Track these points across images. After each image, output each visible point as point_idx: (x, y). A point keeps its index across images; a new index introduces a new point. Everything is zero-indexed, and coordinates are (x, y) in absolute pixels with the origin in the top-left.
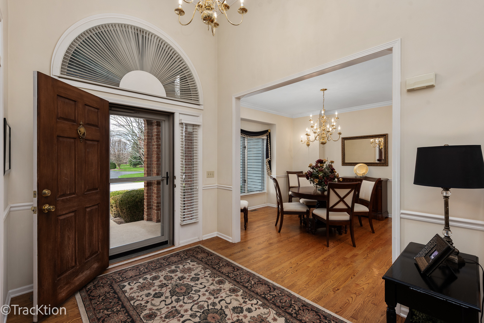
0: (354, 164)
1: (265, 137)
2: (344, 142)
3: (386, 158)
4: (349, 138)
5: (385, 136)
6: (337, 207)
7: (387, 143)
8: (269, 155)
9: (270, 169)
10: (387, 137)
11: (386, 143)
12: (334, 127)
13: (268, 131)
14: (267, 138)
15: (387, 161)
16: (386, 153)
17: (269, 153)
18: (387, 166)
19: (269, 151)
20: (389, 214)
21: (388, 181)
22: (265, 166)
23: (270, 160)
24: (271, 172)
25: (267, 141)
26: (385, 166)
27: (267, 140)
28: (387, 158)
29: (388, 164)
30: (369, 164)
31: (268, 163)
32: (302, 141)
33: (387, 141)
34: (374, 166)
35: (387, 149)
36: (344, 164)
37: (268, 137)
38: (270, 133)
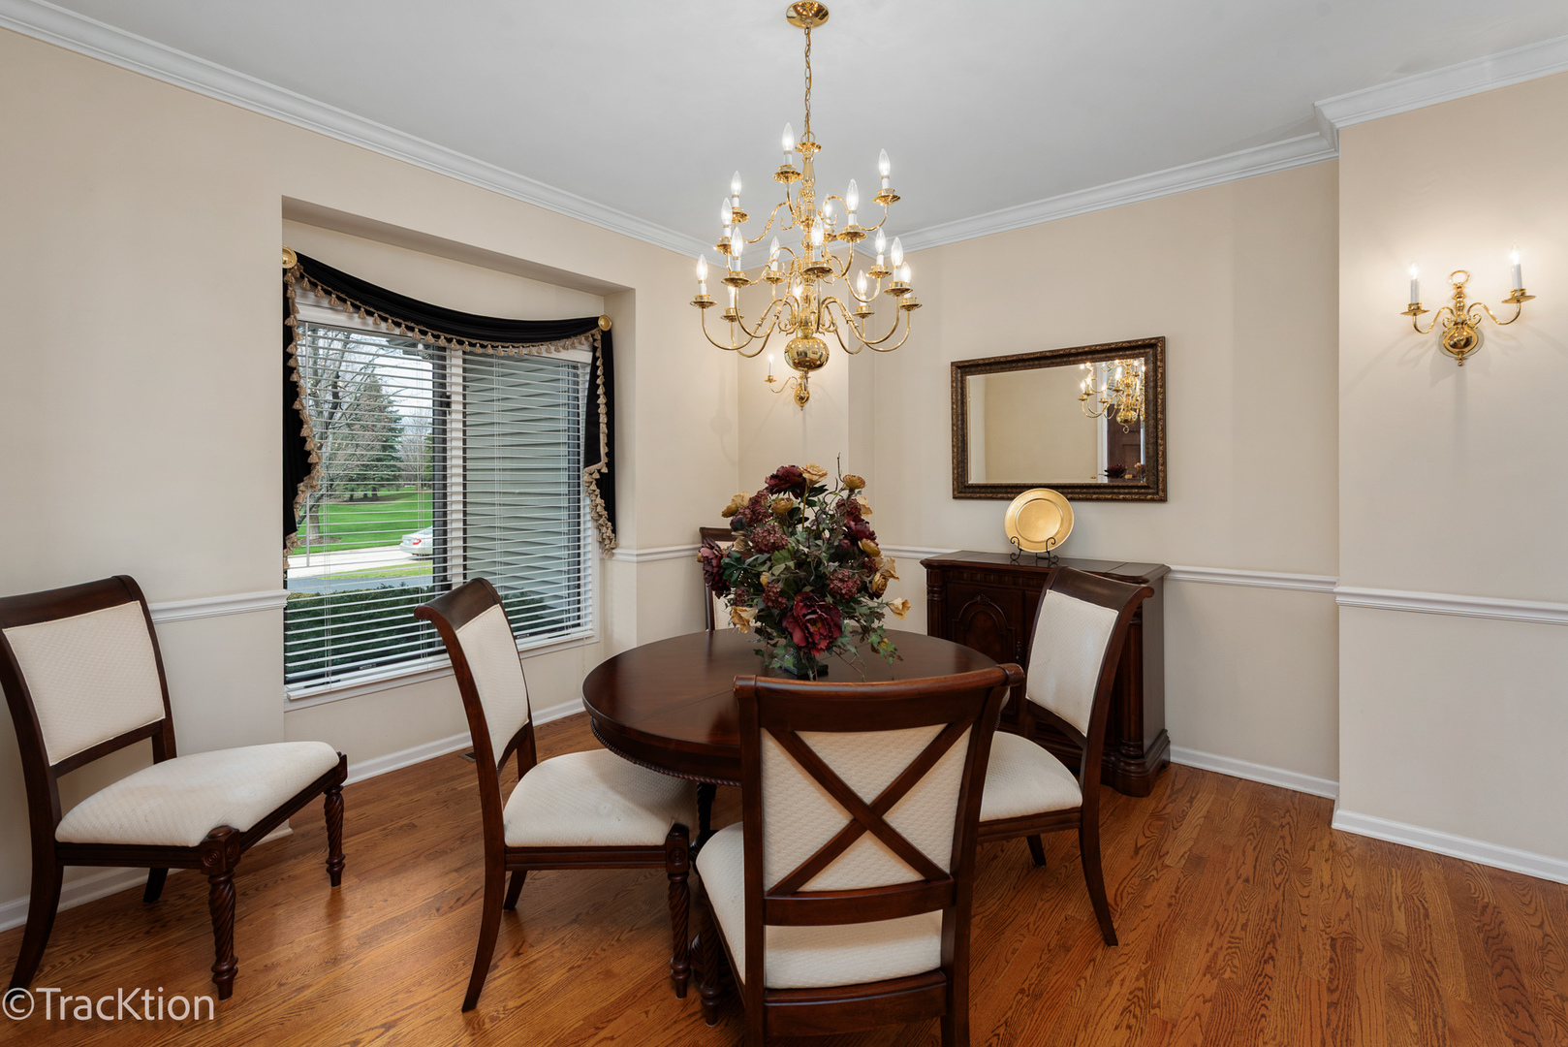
0: (1006, 492)
1: (581, 354)
2: (963, 382)
3: (1157, 461)
4: (985, 365)
5: (1150, 351)
6: (829, 880)
7: (1163, 386)
8: (603, 450)
9: (612, 518)
10: (1163, 352)
11: (1156, 387)
12: (907, 296)
13: (597, 326)
14: (595, 359)
15: (1161, 474)
16: (1157, 437)
17: (603, 439)
18: (1164, 500)
19: (603, 428)
20: (1172, 747)
21: (1171, 575)
22: (586, 503)
23: (605, 470)
24: (614, 531)
25: (594, 376)
26: (1152, 500)
27: (594, 368)
28: (1160, 461)
29: (1165, 490)
30: (1075, 492)
31: (593, 487)
32: (770, 380)
33: (1163, 374)
34: (1098, 500)
35: (1159, 416)
36: (964, 489)
37: (598, 354)
38: (607, 338)
